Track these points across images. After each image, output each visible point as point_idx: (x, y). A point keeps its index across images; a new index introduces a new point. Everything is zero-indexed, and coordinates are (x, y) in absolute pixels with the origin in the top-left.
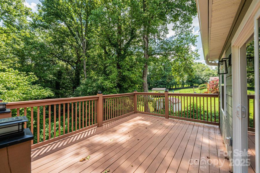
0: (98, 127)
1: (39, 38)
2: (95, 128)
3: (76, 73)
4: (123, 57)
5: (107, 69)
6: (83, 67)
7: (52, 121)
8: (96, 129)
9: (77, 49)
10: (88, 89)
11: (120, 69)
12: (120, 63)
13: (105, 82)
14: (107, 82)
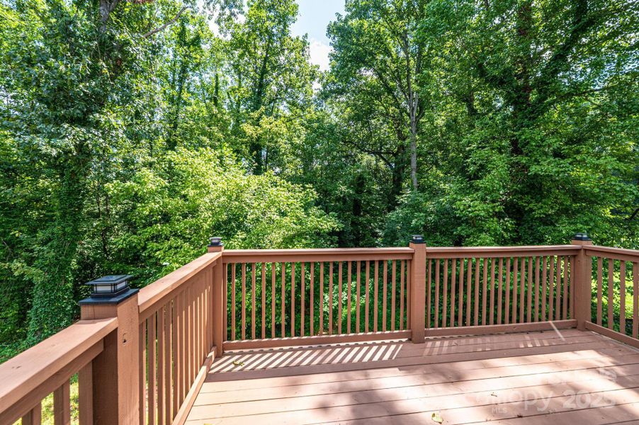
0: (410, 340)
1: (332, 116)
2: (401, 342)
3: (394, 177)
4: (532, 112)
5: (469, 160)
6: (409, 162)
7: (345, 279)
8: (401, 346)
9: (399, 121)
10: (414, 218)
11: (521, 153)
12: (520, 135)
13: (460, 200)
14: (467, 200)
